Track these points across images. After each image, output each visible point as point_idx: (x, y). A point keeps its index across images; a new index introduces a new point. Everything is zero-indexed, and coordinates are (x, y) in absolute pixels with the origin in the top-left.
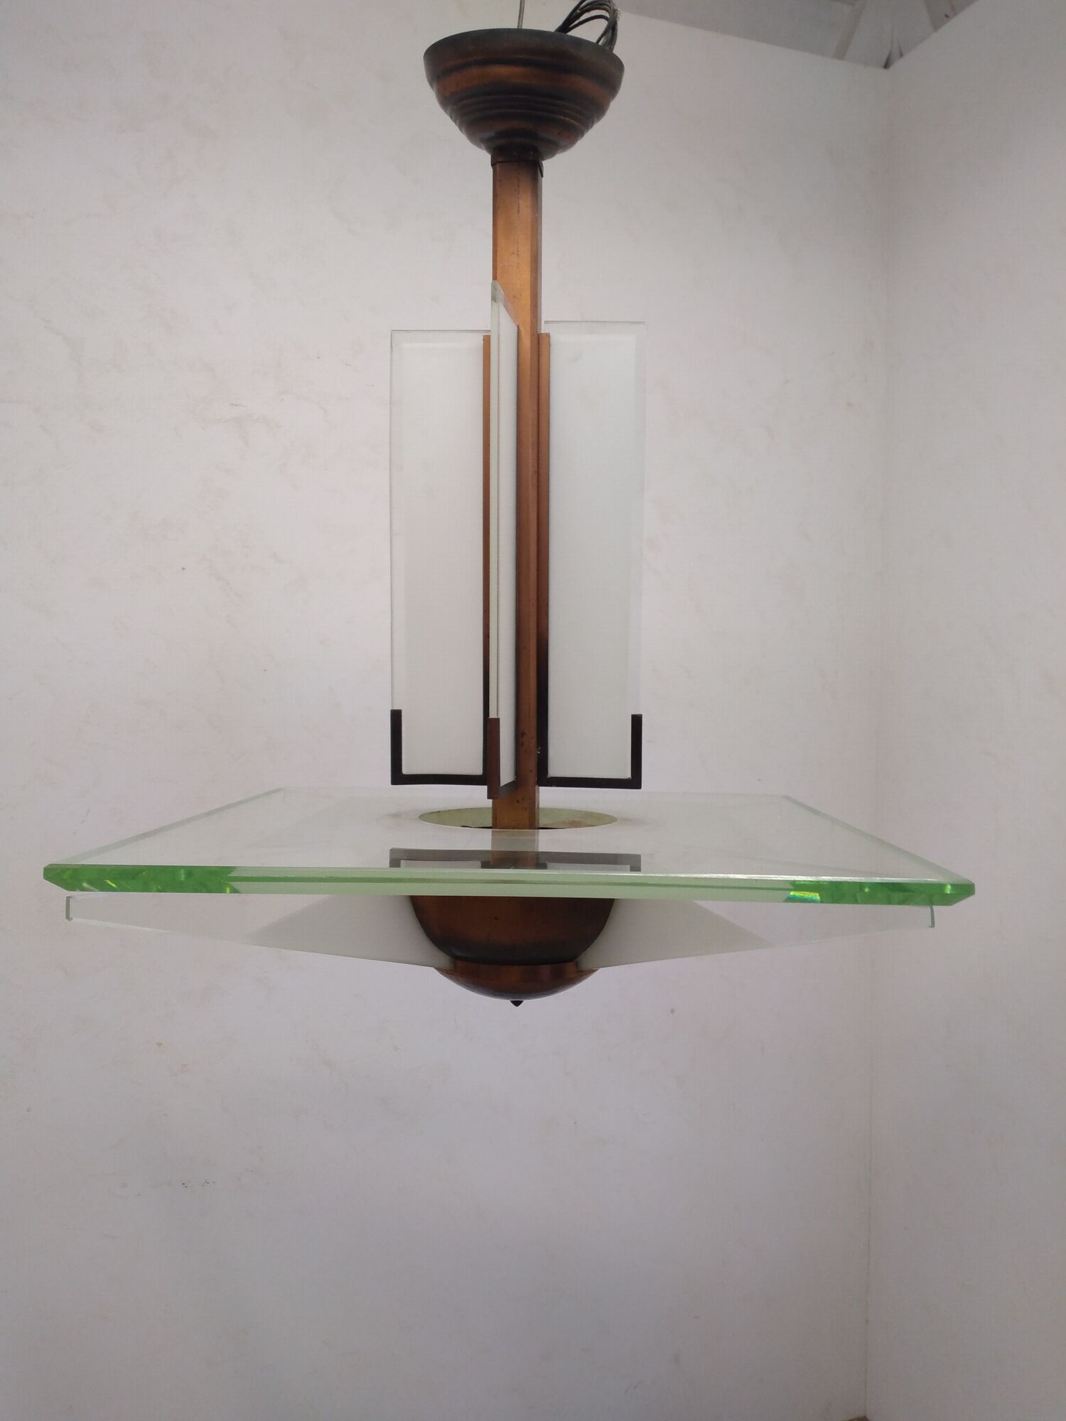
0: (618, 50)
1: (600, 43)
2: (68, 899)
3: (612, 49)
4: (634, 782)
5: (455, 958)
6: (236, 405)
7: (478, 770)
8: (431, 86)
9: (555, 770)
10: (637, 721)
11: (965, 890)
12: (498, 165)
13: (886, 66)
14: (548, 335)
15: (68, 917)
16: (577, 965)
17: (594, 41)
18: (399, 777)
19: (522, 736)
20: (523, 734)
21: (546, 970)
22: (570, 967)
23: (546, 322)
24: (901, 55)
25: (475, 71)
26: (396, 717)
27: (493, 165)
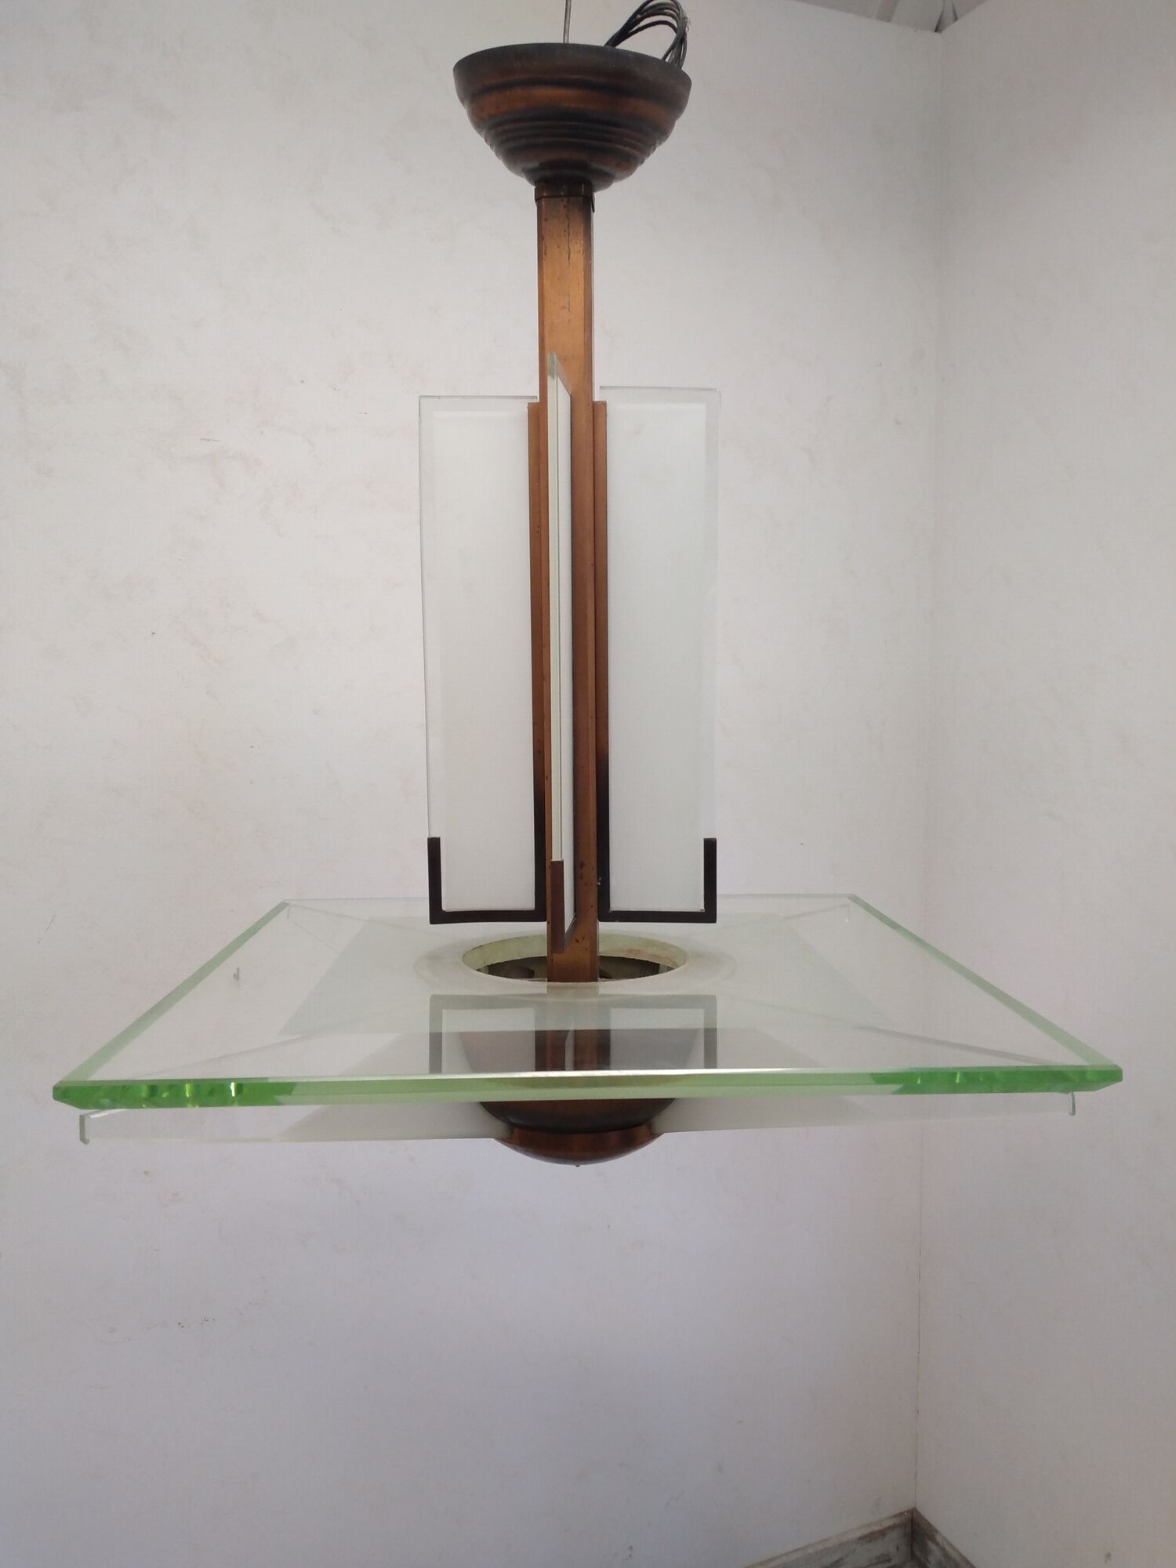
0: (686, 68)
1: (667, 60)
2: (82, 1119)
3: (680, 66)
4: (708, 915)
6: (208, 440)
7: (528, 902)
8: (463, 105)
9: (617, 903)
10: (710, 847)
11: (1112, 1075)
12: (543, 203)
13: (938, 29)
14: (604, 404)
15: (83, 1139)
16: (650, 1127)
17: (660, 57)
18: (438, 915)
19: (581, 868)
20: (582, 865)
21: (614, 1136)
22: (643, 1129)
23: (601, 388)
24: (956, 19)
25: (519, 92)
26: (434, 846)
27: (538, 199)
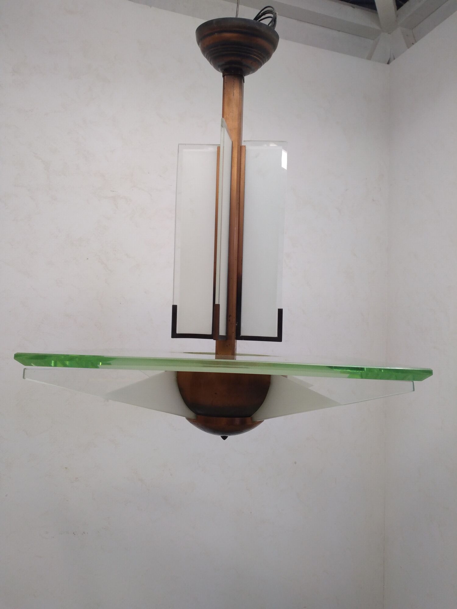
0: (276, 29)
1: (269, 26)
2: (25, 369)
3: (274, 28)
4: (279, 339)
5: (197, 414)
6: (113, 191)
7: (209, 332)
8: (198, 44)
9: (243, 333)
10: (280, 312)
11: (429, 373)
12: (225, 76)
13: (388, 63)
14: (245, 146)
15: (24, 377)
16: (252, 419)
17: (267, 24)
18: (175, 335)
19: (230, 317)
20: (230, 316)
21: (237, 420)
22: (248, 419)
23: (244, 141)
24: (394, 59)
25: (216, 35)
26: (175, 308)
27: (223, 76)
